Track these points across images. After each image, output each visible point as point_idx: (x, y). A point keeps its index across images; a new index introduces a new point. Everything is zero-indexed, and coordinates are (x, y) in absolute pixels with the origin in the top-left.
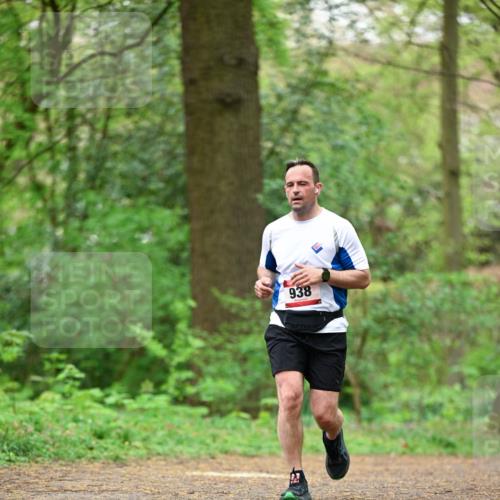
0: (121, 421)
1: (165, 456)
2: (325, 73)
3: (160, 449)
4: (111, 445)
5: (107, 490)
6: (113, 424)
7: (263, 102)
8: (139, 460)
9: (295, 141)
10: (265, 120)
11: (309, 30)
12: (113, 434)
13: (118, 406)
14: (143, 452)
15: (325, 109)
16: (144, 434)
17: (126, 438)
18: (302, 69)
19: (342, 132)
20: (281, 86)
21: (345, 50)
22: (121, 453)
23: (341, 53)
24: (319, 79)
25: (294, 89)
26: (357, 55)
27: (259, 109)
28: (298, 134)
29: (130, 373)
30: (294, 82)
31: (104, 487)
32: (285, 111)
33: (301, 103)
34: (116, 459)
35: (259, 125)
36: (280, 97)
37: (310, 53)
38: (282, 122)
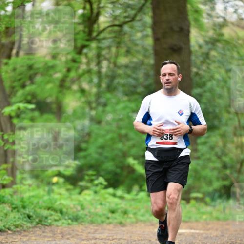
0: (123, 205)
1: (145, 222)
2: (222, 35)
3: (142, 218)
4: (118, 217)
5: (116, 239)
6: (119, 207)
7: (192, 49)
8: (132, 224)
9: (208, 68)
10: (193, 58)
11: (213, 13)
12: (119, 211)
13: (122, 198)
14: (134, 220)
15: (222, 52)
16: (135, 211)
17: (125, 213)
18: (211, 33)
19: (230, 63)
20: (201, 41)
21: (233, 24)
22: (123, 221)
23: (230, 25)
24: (220, 38)
25: (207, 43)
26: (238, 26)
27: (190, 52)
28: (209, 64)
29: (127, 182)
30: (207, 39)
31: (115, 237)
32: (203, 53)
33: (210, 49)
34: (121, 223)
35: (190, 60)
36: (200, 47)
37: (215, 25)
38: (201, 59)
